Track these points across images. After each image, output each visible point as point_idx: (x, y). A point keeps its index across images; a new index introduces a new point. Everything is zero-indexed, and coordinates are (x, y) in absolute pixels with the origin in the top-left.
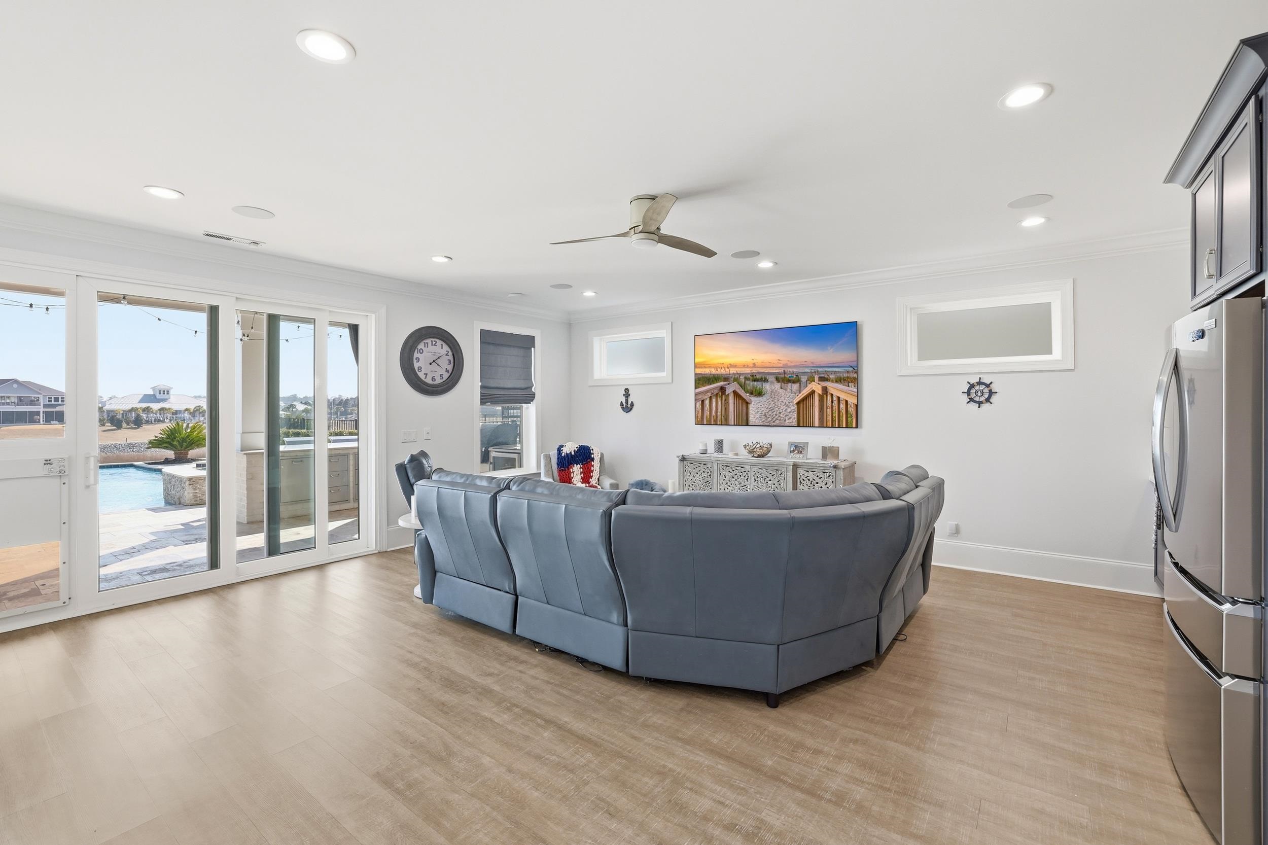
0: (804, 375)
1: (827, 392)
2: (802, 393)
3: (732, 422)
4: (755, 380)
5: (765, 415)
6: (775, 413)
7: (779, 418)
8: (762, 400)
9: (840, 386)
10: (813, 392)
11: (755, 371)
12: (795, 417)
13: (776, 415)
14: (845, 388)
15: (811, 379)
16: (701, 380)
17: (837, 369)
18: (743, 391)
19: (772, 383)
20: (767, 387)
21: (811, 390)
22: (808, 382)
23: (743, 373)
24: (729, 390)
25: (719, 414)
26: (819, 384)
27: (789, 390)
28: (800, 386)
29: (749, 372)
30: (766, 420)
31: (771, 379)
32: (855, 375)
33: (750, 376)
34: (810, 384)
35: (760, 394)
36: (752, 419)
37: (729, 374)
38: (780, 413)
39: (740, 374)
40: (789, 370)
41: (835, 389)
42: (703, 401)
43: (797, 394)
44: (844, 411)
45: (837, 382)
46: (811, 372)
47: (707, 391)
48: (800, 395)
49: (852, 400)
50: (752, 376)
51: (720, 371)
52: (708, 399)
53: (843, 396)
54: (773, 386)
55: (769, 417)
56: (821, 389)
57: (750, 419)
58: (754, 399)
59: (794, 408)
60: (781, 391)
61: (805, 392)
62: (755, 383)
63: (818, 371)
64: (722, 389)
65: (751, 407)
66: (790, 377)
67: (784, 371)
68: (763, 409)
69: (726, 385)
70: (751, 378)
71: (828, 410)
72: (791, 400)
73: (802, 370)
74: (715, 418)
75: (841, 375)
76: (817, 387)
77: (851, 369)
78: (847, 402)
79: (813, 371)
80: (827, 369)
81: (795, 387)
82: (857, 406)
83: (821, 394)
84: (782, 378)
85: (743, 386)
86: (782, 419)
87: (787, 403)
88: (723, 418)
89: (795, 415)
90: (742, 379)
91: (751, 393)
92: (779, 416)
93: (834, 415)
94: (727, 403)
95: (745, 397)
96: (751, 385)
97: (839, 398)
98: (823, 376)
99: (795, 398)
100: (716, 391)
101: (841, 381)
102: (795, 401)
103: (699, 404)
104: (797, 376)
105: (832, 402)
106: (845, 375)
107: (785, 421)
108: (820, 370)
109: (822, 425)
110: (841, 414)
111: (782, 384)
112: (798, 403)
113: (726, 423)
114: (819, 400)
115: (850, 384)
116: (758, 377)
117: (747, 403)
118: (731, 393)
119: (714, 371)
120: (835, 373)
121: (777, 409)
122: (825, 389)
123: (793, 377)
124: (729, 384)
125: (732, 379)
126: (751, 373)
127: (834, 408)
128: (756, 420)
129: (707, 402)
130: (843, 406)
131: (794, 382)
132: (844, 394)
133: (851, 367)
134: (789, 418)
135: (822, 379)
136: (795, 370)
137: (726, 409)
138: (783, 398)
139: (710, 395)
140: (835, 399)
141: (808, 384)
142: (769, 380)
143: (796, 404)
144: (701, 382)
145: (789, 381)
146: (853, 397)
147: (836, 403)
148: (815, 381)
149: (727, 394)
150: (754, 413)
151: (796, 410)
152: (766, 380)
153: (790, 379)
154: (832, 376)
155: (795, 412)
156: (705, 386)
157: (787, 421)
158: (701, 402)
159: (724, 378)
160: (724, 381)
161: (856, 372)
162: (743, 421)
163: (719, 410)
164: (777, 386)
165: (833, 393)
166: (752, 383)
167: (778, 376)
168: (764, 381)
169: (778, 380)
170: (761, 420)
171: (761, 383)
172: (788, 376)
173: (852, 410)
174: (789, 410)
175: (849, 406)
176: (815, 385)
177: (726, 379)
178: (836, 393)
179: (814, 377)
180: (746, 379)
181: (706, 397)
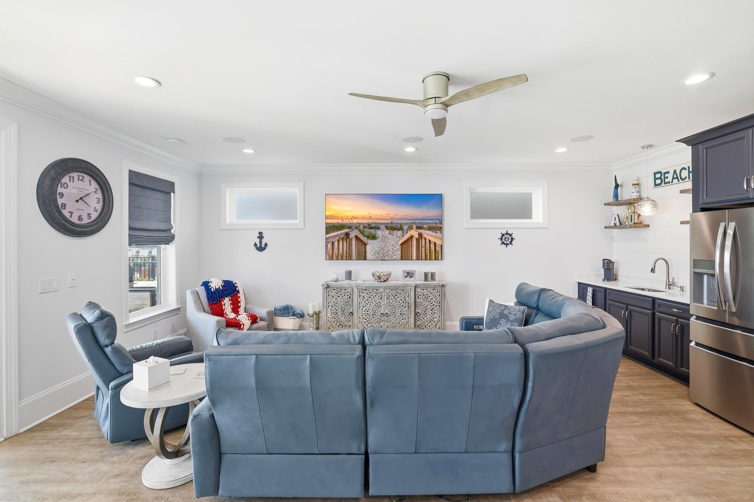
0: (406, 225)
1: (422, 237)
2: (404, 238)
3: (354, 257)
4: (371, 228)
5: (378, 253)
6: (385, 251)
7: (388, 255)
8: (376, 242)
9: (430, 233)
10: (412, 237)
11: (370, 221)
12: (399, 254)
13: (386, 253)
14: (434, 234)
15: (411, 228)
16: (330, 228)
17: (428, 221)
18: (362, 235)
19: (383, 230)
20: (379, 233)
21: (411, 235)
22: (408, 230)
23: (362, 223)
24: (352, 235)
25: (345, 252)
26: (416, 231)
27: (395, 235)
28: (403, 232)
29: (366, 222)
30: (379, 256)
31: (383, 227)
32: (441, 225)
33: (367, 225)
34: (410, 231)
35: (374, 238)
36: (368, 255)
37: (352, 224)
38: (388, 251)
39: (360, 224)
40: (395, 221)
41: (428, 235)
42: (333, 243)
43: (401, 238)
44: (433, 249)
45: (428, 230)
46: (411, 223)
47: (335, 236)
48: (403, 238)
49: (438, 242)
50: (369, 225)
51: (345, 221)
52: (337, 241)
53: (433, 240)
54: (383, 232)
55: (380, 254)
56: (418, 235)
57: (367, 255)
58: (370, 242)
59: (399, 247)
60: (389, 236)
61: (407, 236)
62: (371, 230)
63: (415, 222)
64: (347, 235)
65: (368, 247)
66: (395, 226)
67: (392, 222)
68: (376, 248)
69: (350, 231)
70: (368, 226)
71: (423, 249)
72: (397, 242)
73: (404, 222)
74: (342, 254)
75: (432, 225)
76: (414, 233)
77: (438, 221)
78: (435, 243)
79: (412, 222)
80: (421, 221)
81: (399, 233)
82: (442, 246)
83: (417, 238)
84: (390, 227)
85: (362, 233)
86: (390, 255)
87: (394, 244)
88: (347, 255)
89: (399, 253)
90: (361, 227)
91: (368, 237)
92: (388, 253)
93: (427, 252)
94: (350, 244)
95: (363, 240)
96: (367, 231)
97: (430, 241)
98: (418, 225)
99: (399, 240)
100: (342, 236)
101: (431, 230)
102: (400, 243)
103: (330, 246)
104: (401, 225)
105: (425, 243)
106: (434, 225)
107: (392, 256)
108: (417, 221)
109: (418, 259)
110: (431, 251)
111: (390, 231)
112: (401, 244)
113: (350, 258)
114: (416, 242)
115: (437, 231)
116: (373, 226)
117: (365, 244)
118: (353, 237)
119: (340, 221)
120: (427, 223)
121: (387, 248)
122: (420, 235)
123: (398, 226)
124: (352, 231)
125: (354, 227)
126: (369, 223)
127: (427, 248)
128: (371, 256)
129: (336, 243)
130: (432, 246)
131: (398, 230)
132: (433, 238)
133: (438, 220)
134: (395, 255)
135: (418, 228)
136: (399, 222)
137: (350, 249)
138: (390, 241)
139: (338, 239)
140: (427, 241)
141: (408, 231)
142: (381, 228)
143: (400, 245)
144: (331, 229)
145: (395, 229)
146: (440, 240)
147: (428, 244)
148: (414, 229)
149: (350, 238)
150: (370, 251)
151: (400, 249)
152: (378, 228)
153: (395, 227)
154: (425, 226)
155: (399, 251)
156: (334, 232)
157: (393, 257)
158: (331, 243)
159: (348, 226)
160: (348, 229)
161: (441, 224)
162: (363, 256)
163: (345, 249)
164: (387, 232)
165: (426, 237)
166: (368, 230)
167: (387, 225)
168: (377, 229)
169: (387, 228)
170: (375, 256)
171: (375, 230)
172: (395, 225)
173: (438, 249)
174: (395, 249)
175: (437, 246)
176: (414, 232)
177: (350, 227)
178: (428, 238)
179: (413, 227)
180: (364, 227)
181: (335, 240)
